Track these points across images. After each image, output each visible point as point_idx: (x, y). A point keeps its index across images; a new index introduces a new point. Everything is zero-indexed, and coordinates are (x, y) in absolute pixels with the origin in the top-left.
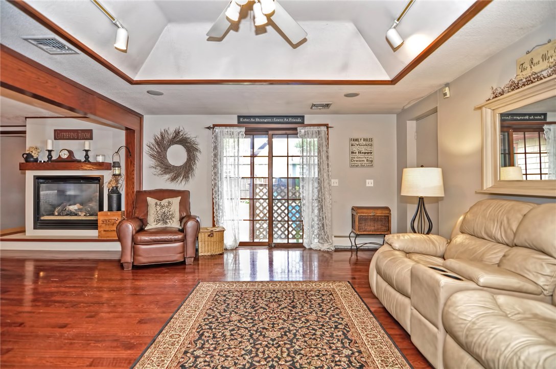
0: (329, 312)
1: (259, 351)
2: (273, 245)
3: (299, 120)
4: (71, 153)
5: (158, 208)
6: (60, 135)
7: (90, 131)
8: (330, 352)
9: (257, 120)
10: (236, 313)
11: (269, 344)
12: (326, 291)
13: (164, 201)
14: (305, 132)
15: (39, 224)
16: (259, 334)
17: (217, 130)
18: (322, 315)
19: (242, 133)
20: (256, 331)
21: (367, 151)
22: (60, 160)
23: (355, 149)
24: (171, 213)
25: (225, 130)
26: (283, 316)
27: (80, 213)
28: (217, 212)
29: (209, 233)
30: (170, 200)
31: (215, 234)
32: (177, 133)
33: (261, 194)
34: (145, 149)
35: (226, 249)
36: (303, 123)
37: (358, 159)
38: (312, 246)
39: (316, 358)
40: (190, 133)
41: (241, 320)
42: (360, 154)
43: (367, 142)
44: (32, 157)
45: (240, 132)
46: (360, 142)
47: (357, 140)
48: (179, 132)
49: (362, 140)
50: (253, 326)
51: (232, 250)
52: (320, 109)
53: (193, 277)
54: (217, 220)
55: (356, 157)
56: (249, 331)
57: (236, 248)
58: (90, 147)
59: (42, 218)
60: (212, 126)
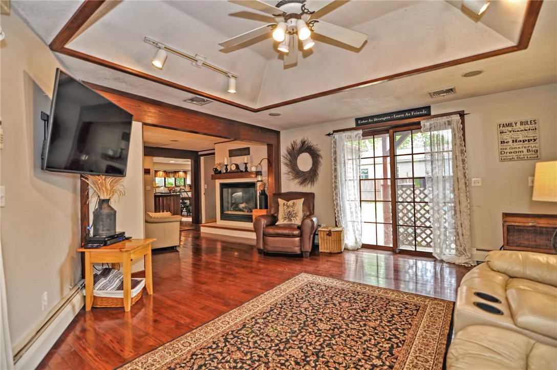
0: (396, 324)
1: (301, 334)
2: (397, 251)
3: (424, 112)
4: (237, 166)
5: (285, 207)
6: (232, 153)
7: (248, 148)
8: (360, 356)
9: (376, 119)
10: (309, 302)
11: (313, 331)
12: (415, 305)
13: (290, 202)
14: (431, 124)
15: (224, 217)
16: (312, 322)
17: (337, 135)
18: (386, 325)
19: (359, 135)
20: (312, 320)
21: (527, 139)
22: (232, 172)
23: (505, 137)
24: (295, 212)
25: (344, 134)
26: (345, 315)
27: (245, 210)
28: (338, 213)
29: (328, 233)
30: (295, 201)
31: (332, 233)
32: (303, 143)
33: (405, 196)
34: (282, 159)
35: (346, 249)
36: (429, 114)
37: (513, 151)
38: (444, 258)
39: (342, 355)
40: (313, 142)
41: (308, 308)
42: (515, 143)
43: (527, 126)
44: (218, 170)
45: (358, 134)
46: (515, 127)
47: (510, 125)
48: (304, 142)
49: (518, 124)
50: (313, 315)
51: (353, 250)
52: (444, 96)
53: (301, 268)
54: (339, 220)
55: (509, 147)
56: (306, 318)
57: (358, 249)
58: (247, 161)
59: (225, 213)
60: (332, 133)
